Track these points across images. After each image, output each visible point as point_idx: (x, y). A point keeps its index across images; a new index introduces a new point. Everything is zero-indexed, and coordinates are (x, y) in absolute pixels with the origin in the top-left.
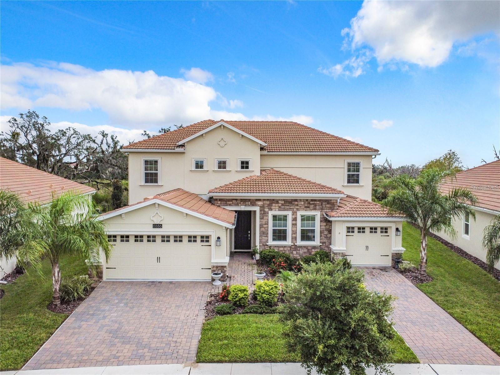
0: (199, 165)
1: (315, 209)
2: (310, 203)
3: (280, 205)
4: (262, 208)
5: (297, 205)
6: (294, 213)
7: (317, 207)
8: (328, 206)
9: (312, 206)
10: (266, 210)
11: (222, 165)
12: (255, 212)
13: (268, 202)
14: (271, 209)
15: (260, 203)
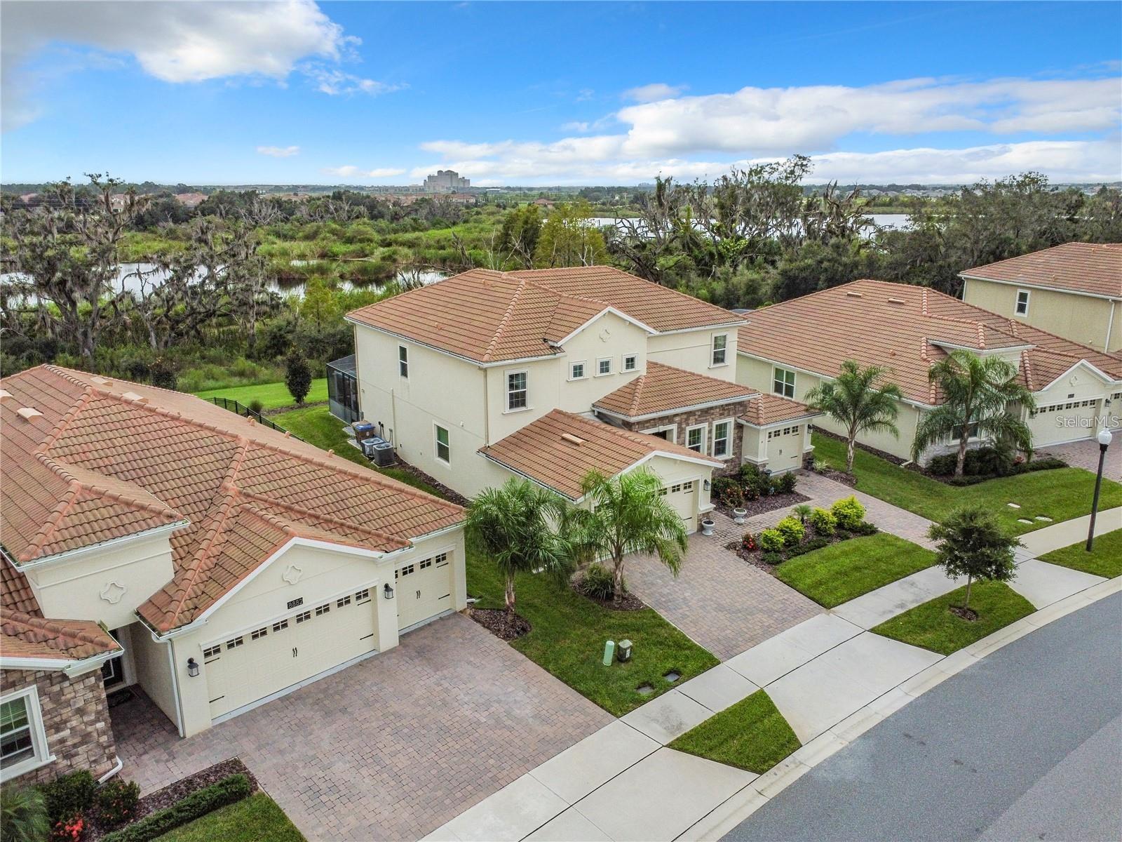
0: (578, 371)
1: (729, 415)
2: (725, 410)
3: (697, 417)
4: (680, 424)
5: (713, 414)
6: (710, 425)
7: (731, 413)
8: (741, 409)
9: (726, 412)
10: (684, 426)
11: (605, 367)
12: (671, 431)
13: (685, 416)
14: (688, 425)
15: (677, 419)
